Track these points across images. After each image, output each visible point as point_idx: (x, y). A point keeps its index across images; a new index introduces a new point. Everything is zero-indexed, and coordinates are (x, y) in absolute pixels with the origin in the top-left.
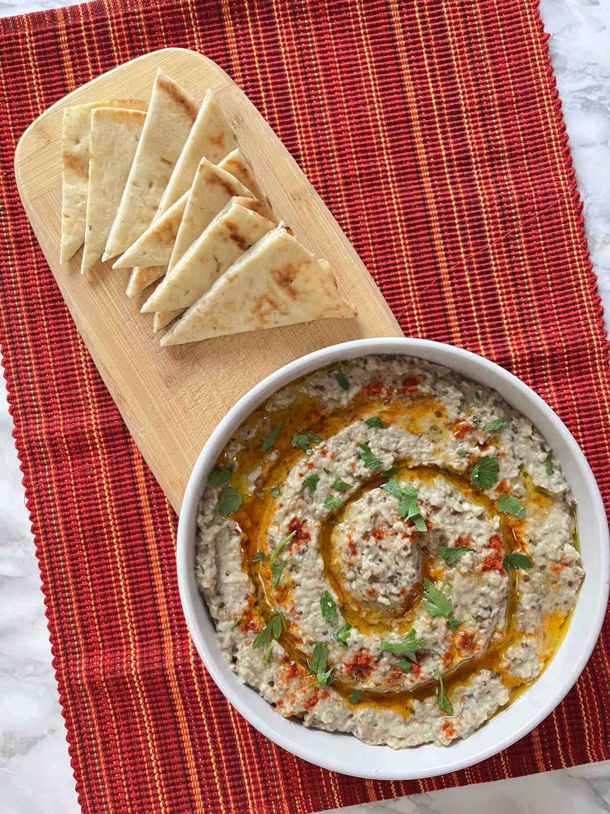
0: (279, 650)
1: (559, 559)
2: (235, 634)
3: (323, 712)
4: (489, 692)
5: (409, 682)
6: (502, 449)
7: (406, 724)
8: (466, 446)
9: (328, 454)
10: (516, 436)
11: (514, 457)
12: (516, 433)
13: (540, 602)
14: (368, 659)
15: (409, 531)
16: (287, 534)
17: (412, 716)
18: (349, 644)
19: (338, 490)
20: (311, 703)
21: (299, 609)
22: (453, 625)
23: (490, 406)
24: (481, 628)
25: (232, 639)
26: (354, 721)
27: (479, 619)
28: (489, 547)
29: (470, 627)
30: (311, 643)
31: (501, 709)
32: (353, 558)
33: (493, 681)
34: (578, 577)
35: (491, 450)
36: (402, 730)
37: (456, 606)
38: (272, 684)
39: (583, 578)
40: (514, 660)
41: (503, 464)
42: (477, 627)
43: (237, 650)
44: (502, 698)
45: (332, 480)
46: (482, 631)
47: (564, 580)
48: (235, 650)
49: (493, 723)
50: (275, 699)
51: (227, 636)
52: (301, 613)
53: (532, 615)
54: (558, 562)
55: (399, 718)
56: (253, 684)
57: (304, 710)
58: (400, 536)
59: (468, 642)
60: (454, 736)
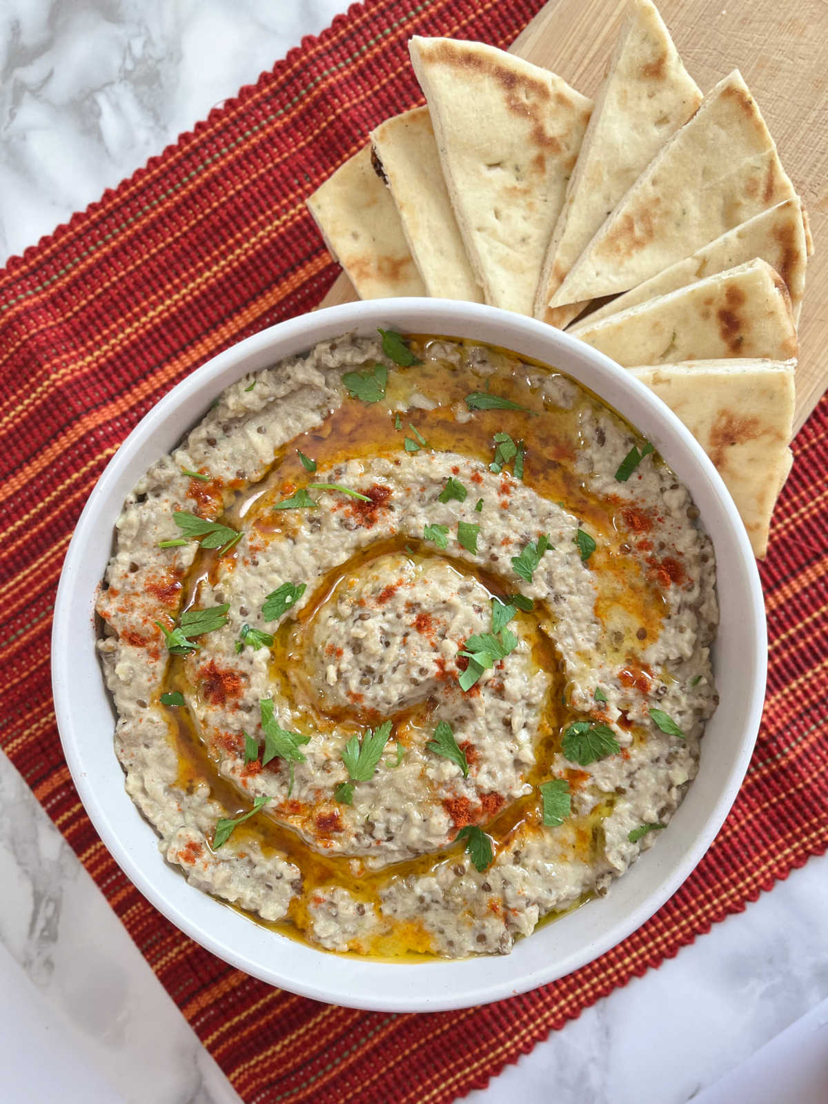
0: (187, 555)
1: (511, 906)
2: (179, 481)
3: (130, 660)
4: (270, 887)
5: (230, 766)
6: (634, 752)
7: (169, 789)
8: (614, 696)
9: (505, 498)
10: (663, 764)
11: (631, 775)
12: (668, 762)
13: (435, 906)
14: (235, 692)
15: (451, 665)
16: (360, 491)
17: (183, 793)
18: (244, 654)
19: (459, 535)
20: (135, 639)
21: (259, 557)
22: (342, 794)
23: (690, 706)
24: (357, 836)
25: (170, 480)
26: (138, 712)
27: (369, 826)
28: (482, 796)
29: (352, 820)
30: (219, 598)
31: (254, 915)
32: (371, 603)
33: (288, 887)
34: (497, 945)
35: (625, 736)
36: (156, 787)
37: (372, 786)
38: (134, 568)
39: (499, 953)
40: (332, 904)
41: (612, 763)
42: (354, 830)
43: (157, 496)
44: (272, 911)
45: (469, 519)
46: (353, 840)
47: (484, 927)
48: (157, 491)
49: (230, 913)
50: (115, 583)
51: (171, 470)
52: (256, 564)
53: (411, 902)
54: (505, 906)
55: (171, 775)
56: (121, 540)
57: (119, 631)
58: (436, 656)
59: (329, 826)
60: (185, 865)
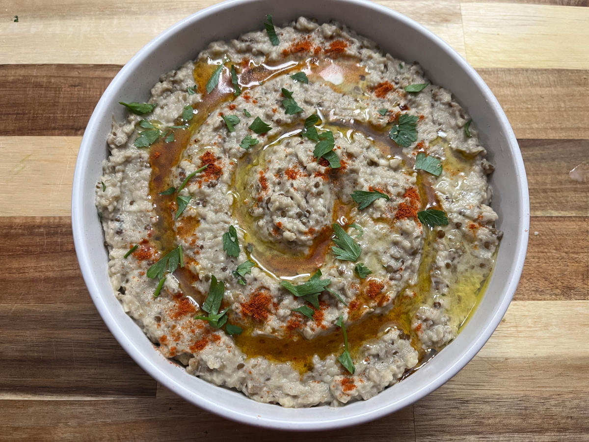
0: (173, 282)
1: (476, 217)
2: (126, 263)
3: (210, 355)
4: (395, 353)
5: (310, 329)
6: (422, 113)
7: (303, 382)
8: (387, 106)
9: (251, 100)
10: (436, 104)
11: (434, 122)
12: (436, 100)
13: (455, 262)
14: (268, 299)
16: (199, 167)
17: (310, 374)
18: (248, 281)
19: (256, 132)
20: (199, 345)
21: (200, 243)
22: (360, 272)
23: (412, 74)
24: (391, 279)
25: (123, 267)
26: (245, 372)
27: (389, 269)
28: (404, 196)
29: (379, 277)
30: (207, 278)
31: (409, 372)
32: (263, 193)
33: (401, 341)
34: (495, 236)
35: (412, 112)
36: (296, 387)
37: (366, 254)
38: (158, 319)
39: (500, 238)
40: (426, 320)
41: (421, 128)
42: (387, 279)
43: (127, 281)
44: (412, 358)
45: (251, 122)
46: (393, 282)
47: (481, 240)
48: (125, 276)
49: (398, 386)
50: (159, 333)
51: (118, 263)
52: (202, 247)
53: (445, 272)
54: (475, 221)
55: (295, 374)
56: (136, 316)
57: (188, 350)
58: (313, 176)
59: (375, 292)
60: (353, 392)
